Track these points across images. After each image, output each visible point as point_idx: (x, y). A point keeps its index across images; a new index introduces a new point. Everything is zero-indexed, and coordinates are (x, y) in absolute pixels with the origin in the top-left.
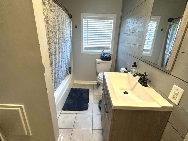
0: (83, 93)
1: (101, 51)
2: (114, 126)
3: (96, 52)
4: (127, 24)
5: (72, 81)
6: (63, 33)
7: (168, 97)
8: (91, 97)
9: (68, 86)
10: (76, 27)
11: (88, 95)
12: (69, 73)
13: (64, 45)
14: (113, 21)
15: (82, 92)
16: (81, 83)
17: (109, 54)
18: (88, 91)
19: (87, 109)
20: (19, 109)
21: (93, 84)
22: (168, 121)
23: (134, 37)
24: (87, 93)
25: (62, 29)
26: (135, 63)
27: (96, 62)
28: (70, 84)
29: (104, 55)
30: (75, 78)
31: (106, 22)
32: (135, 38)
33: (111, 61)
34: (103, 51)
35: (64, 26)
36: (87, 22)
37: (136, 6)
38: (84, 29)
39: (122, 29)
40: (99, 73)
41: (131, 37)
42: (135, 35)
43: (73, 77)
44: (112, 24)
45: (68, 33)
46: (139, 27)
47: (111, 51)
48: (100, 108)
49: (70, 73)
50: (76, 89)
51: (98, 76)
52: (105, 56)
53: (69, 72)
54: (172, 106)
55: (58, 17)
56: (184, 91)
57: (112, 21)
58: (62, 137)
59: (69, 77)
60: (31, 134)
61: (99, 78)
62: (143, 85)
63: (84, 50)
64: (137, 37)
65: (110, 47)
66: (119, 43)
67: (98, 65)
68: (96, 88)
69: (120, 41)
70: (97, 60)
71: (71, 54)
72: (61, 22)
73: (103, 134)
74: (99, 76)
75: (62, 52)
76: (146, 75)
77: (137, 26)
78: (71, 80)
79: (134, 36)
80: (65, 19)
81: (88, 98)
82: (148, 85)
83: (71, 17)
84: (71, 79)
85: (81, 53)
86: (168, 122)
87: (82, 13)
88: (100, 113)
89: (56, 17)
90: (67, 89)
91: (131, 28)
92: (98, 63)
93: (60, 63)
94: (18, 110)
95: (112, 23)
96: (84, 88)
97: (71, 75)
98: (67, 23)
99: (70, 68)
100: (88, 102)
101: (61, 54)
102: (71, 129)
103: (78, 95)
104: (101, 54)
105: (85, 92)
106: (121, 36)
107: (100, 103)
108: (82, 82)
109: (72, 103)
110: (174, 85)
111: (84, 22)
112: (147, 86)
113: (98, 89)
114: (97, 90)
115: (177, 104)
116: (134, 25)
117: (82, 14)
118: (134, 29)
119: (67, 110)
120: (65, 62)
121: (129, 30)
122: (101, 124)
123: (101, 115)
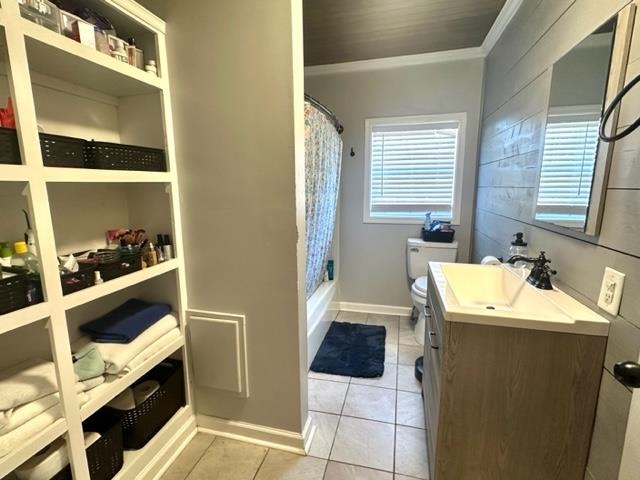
0: (366, 336)
1: (422, 215)
2: (451, 370)
3: (407, 219)
4: (499, 136)
5: (334, 303)
6: (323, 169)
7: (596, 303)
8: (391, 349)
9: (322, 313)
10: (352, 154)
11: (383, 342)
12: (327, 278)
13: (322, 196)
14: (457, 130)
15: (364, 332)
16: (361, 311)
17: (449, 223)
18: (381, 333)
19: (381, 375)
20: (236, 322)
21: (399, 316)
22: (603, 367)
23: (516, 168)
24: (381, 337)
25: (323, 160)
26: (520, 236)
27: (407, 246)
28: (329, 313)
29: (432, 226)
30: (342, 294)
31: (437, 135)
32: (519, 169)
33: (454, 245)
34: (428, 215)
35: (326, 154)
36: (381, 138)
37: (517, 90)
38: (373, 158)
39: (484, 149)
40: (414, 280)
41: (507, 168)
42: (518, 164)
43: (337, 291)
44: (456, 140)
45: (334, 168)
46: (527, 140)
47: (454, 215)
48: (419, 376)
49: (331, 278)
50: (346, 325)
51: (413, 287)
52: (434, 229)
53: (327, 273)
54: (608, 322)
55: (317, 133)
56: (624, 275)
57: (456, 132)
58: (314, 427)
59: (328, 288)
60: (248, 395)
61: (416, 290)
62: (539, 287)
63: (372, 214)
64: (522, 167)
65: (451, 202)
66: (480, 190)
67: (413, 255)
68: (407, 327)
69: (482, 183)
70: (411, 240)
71: (335, 223)
72: (321, 144)
73: (427, 438)
74: (416, 287)
75: (318, 215)
76: (545, 261)
77: (521, 139)
78: (333, 300)
79: (516, 166)
80: (329, 136)
81: (384, 350)
82: (553, 287)
83: (340, 130)
84: (332, 296)
85: (364, 221)
86: (605, 371)
87: (368, 118)
88: (420, 391)
89: (313, 135)
90: (321, 322)
91: (507, 145)
92: (414, 250)
93: (313, 242)
94: (234, 325)
95: (454, 137)
96: (369, 323)
97: (333, 283)
98: (333, 146)
99: (330, 264)
100: (383, 360)
101: (315, 217)
102: (338, 415)
103: (353, 339)
104: (423, 222)
105: (372, 335)
106: (484, 169)
107: (419, 362)
108: (364, 308)
109: (337, 355)
110: (607, 269)
111: (373, 139)
112: (549, 287)
113: (413, 329)
114: (411, 332)
115: (614, 313)
116: (515, 138)
117: (367, 122)
118: (515, 148)
119: (323, 372)
120: (321, 244)
121: (502, 152)
122: (422, 416)
123: (423, 396)
